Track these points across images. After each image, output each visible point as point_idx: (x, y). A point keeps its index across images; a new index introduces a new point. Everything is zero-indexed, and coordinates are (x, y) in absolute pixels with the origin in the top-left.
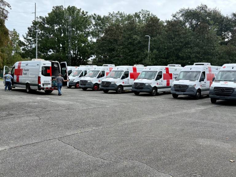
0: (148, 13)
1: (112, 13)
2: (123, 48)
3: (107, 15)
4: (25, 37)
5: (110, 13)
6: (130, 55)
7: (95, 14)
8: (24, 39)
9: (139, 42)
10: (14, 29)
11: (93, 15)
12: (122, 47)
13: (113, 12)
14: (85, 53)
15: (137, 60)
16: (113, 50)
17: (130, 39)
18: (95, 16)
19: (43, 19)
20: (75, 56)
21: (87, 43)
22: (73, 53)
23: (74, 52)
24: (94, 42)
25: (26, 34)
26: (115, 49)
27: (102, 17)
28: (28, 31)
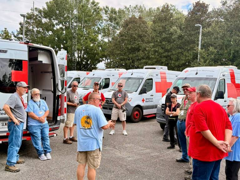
0: (173, 8)
1: (128, 7)
2: (153, 46)
3: (123, 8)
4: (16, 34)
5: (126, 7)
6: (164, 57)
7: (107, 7)
8: (15, 38)
9: (180, 37)
10: (5, 28)
11: (105, 8)
12: (153, 44)
13: (130, 6)
14: (95, 54)
15: (177, 64)
16: (138, 50)
17: (164, 34)
18: (107, 9)
19: (40, 12)
20: (80, 60)
21: (97, 43)
22: (78, 56)
23: (80, 55)
24: (106, 42)
25: (17, 31)
26: (140, 48)
27: (117, 9)
28: (20, 27)
